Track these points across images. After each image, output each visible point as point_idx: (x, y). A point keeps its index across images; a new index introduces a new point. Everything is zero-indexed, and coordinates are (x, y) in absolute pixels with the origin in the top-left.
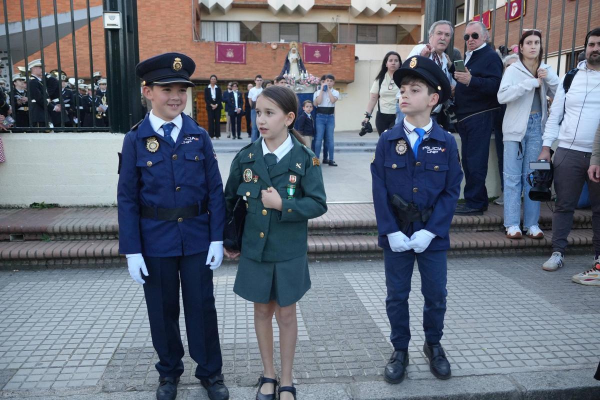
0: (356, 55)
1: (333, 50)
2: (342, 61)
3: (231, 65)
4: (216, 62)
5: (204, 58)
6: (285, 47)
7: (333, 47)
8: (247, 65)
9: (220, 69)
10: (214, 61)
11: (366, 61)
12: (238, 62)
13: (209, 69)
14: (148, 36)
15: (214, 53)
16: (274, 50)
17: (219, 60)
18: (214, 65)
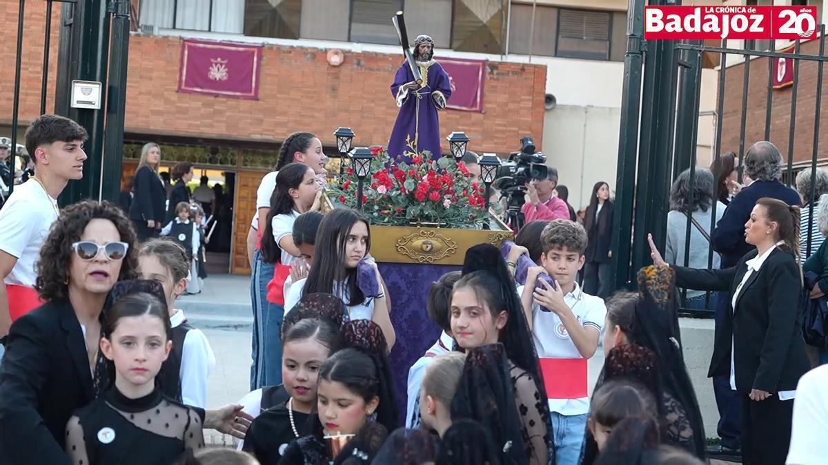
0: (548, 91)
1: (488, 76)
2: (511, 106)
3: (219, 99)
4: (180, 90)
5: (151, 79)
6: (362, 62)
7: (488, 70)
8: (260, 102)
9: (187, 109)
10: (176, 88)
11: (574, 108)
12: (238, 94)
13: (160, 105)
14: (8, 14)
15: (177, 68)
16: (334, 66)
17: (187, 84)
18: (174, 97)
